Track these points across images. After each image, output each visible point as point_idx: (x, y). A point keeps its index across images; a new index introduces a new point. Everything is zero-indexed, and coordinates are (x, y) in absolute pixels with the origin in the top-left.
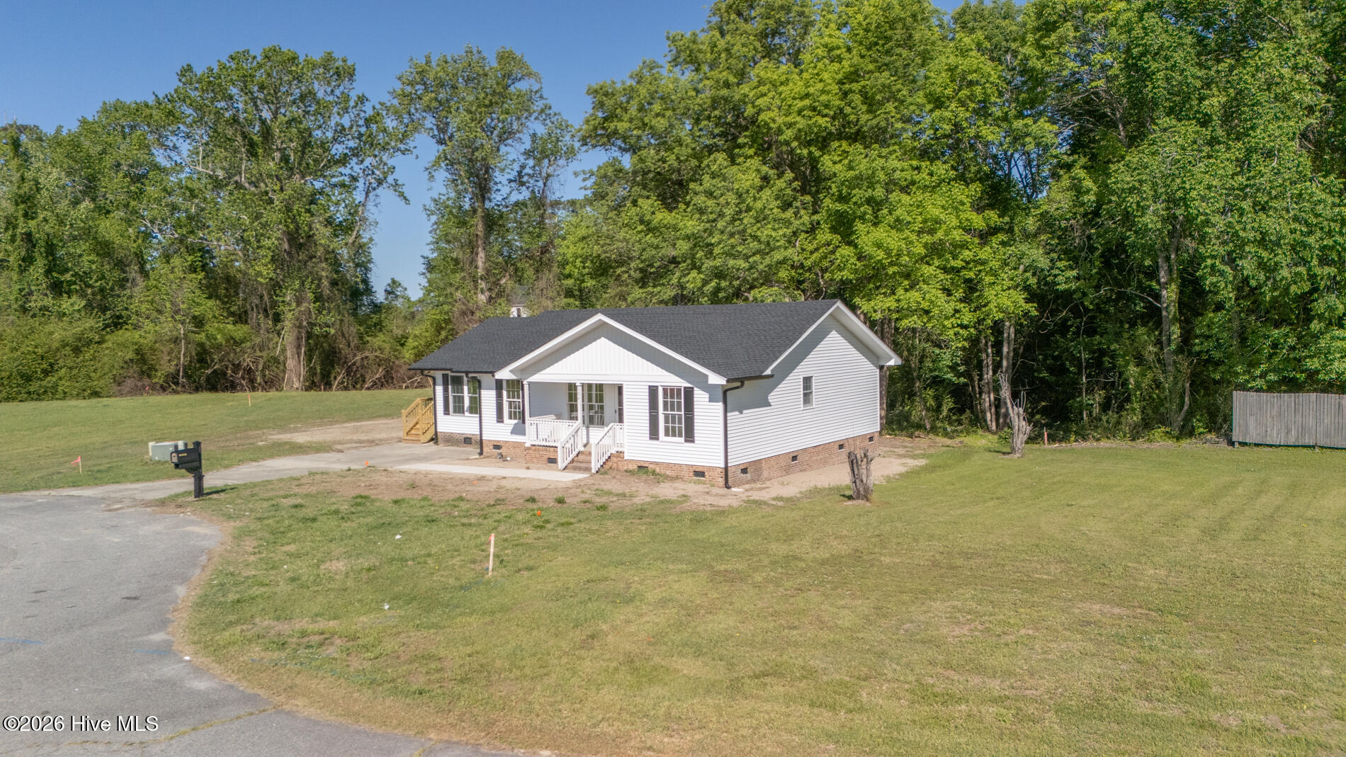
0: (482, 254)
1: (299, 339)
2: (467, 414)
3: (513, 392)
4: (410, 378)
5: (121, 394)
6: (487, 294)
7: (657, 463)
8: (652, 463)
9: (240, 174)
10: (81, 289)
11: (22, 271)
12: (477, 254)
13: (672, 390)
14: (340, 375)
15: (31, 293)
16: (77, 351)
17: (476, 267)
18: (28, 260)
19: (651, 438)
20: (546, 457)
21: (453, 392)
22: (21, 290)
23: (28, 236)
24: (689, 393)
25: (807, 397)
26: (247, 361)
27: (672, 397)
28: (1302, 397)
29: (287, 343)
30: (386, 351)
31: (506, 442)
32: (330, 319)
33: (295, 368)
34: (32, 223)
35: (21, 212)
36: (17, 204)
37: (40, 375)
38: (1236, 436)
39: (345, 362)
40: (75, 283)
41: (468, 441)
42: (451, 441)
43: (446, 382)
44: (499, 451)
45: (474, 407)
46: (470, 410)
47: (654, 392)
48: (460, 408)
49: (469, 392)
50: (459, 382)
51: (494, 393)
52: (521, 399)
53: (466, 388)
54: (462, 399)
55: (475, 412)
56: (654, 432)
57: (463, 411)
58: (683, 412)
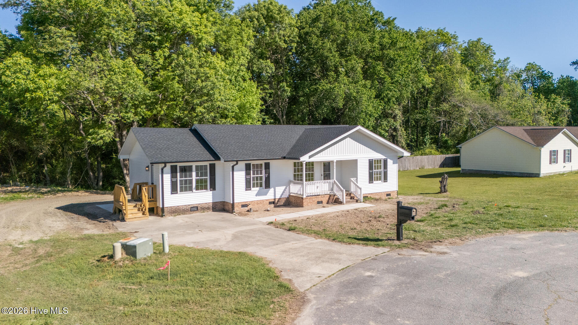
2: (194, 191)
3: (257, 171)
7: (372, 194)
8: (369, 194)
13: (378, 161)
19: (369, 183)
20: (316, 201)
21: (181, 177)
24: (385, 162)
27: (378, 164)
31: (252, 202)
41: (194, 209)
42: (177, 211)
43: (174, 171)
44: (247, 209)
45: (201, 186)
46: (197, 189)
47: (371, 162)
48: (187, 187)
49: (197, 176)
50: (186, 170)
51: (243, 173)
52: (263, 175)
53: (194, 174)
54: (191, 182)
55: (202, 189)
56: (371, 180)
57: (191, 189)
58: (382, 169)
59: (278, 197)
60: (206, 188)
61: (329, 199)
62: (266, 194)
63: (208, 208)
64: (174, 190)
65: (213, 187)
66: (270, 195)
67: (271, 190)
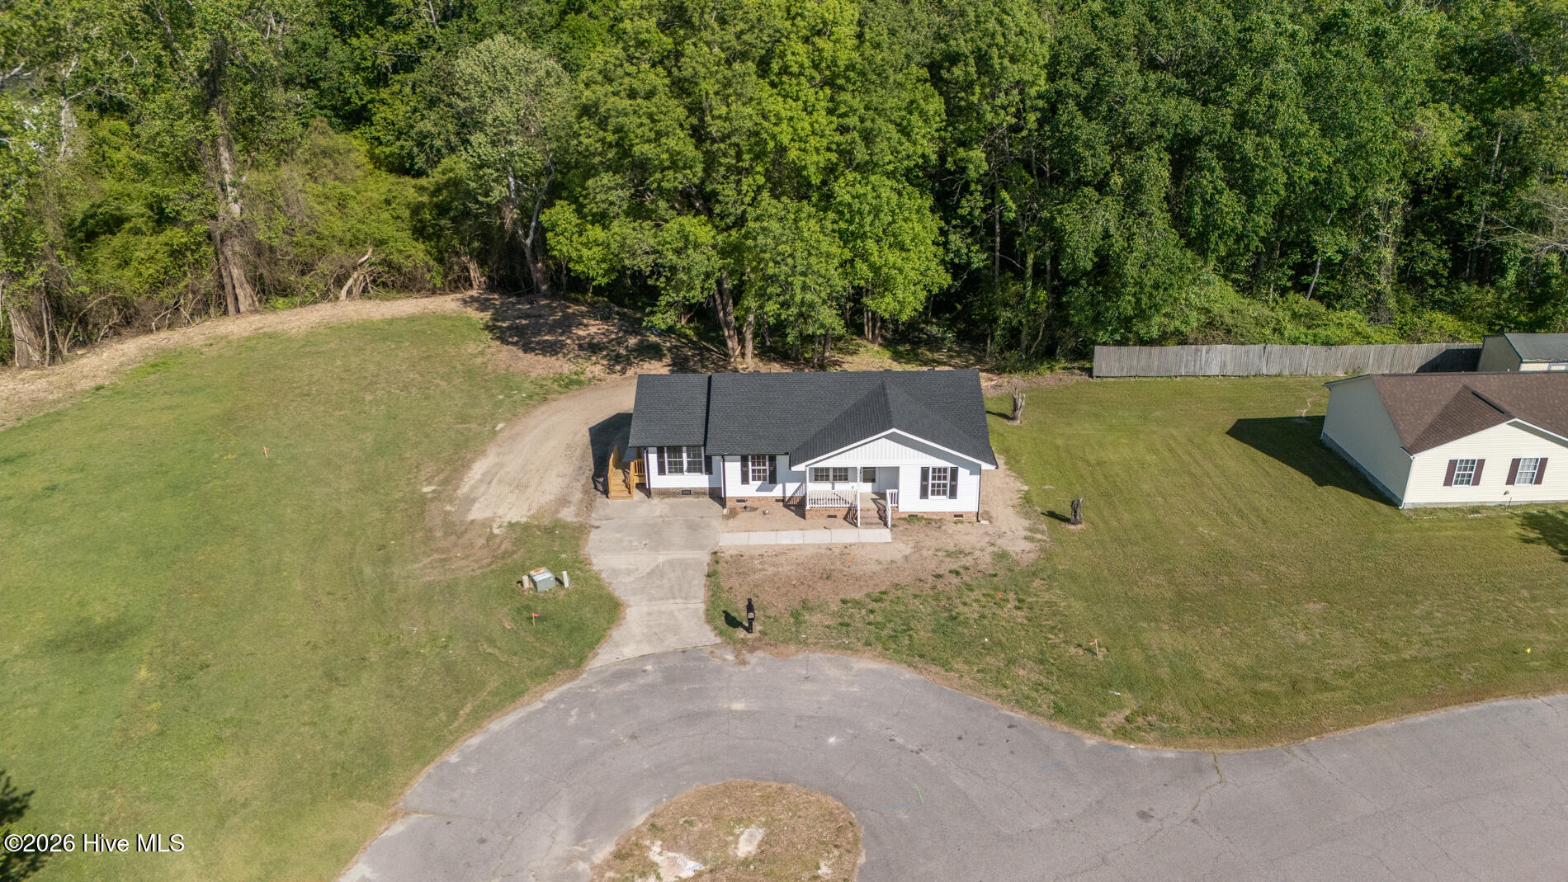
2: (686, 473)
3: (758, 463)
4: (155, 315)
7: (925, 512)
8: (920, 513)
13: (938, 469)
19: (922, 498)
20: (826, 515)
21: (669, 458)
24: (954, 472)
27: (938, 473)
28: (1132, 348)
31: (752, 497)
38: (1095, 373)
41: (686, 492)
42: (666, 493)
43: (660, 451)
44: (743, 504)
45: (694, 468)
46: (689, 470)
47: (925, 472)
48: (677, 468)
49: (689, 457)
50: (675, 450)
51: (738, 465)
52: (767, 467)
53: (685, 455)
54: (681, 463)
55: (695, 471)
56: (924, 494)
57: (681, 471)
58: (948, 481)
59: (789, 494)
60: (701, 471)
61: (848, 513)
62: (771, 490)
63: (704, 493)
64: (661, 471)
65: (709, 471)
66: (777, 491)
67: (779, 487)
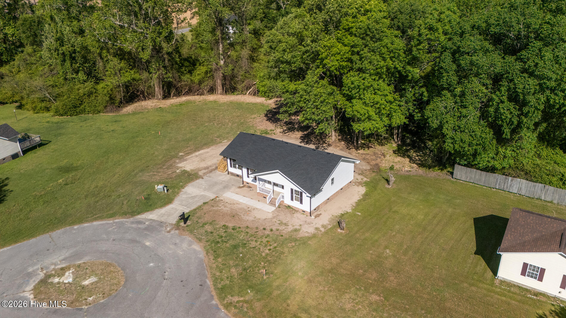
0: (221, 46)
1: (159, 82)
4: (198, 91)
5: (107, 112)
6: (224, 60)
7: (293, 206)
8: (291, 206)
9: (133, 24)
10: (83, 68)
11: (62, 65)
12: (219, 45)
14: (173, 91)
15: (67, 73)
16: (89, 96)
17: (219, 50)
18: (64, 61)
19: (291, 200)
20: (263, 196)
22: (63, 72)
23: (63, 53)
24: (301, 193)
25: (332, 183)
26: (141, 87)
27: (297, 192)
28: (472, 169)
29: (155, 83)
30: (189, 82)
32: (170, 75)
33: (158, 91)
34: (64, 48)
35: (59, 44)
36: (57, 41)
37: (78, 105)
38: (454, 176)
39: (175, 86)
40: (80, 67)
41: (238, 176)
42: (233, 174)
44: (248, 185)
47: (292, 190)
51: (246, 170)
55: (239, 169)
57: (236, 168)
58: (300, 196)
62: (255, 182)
64: (231, 166)
